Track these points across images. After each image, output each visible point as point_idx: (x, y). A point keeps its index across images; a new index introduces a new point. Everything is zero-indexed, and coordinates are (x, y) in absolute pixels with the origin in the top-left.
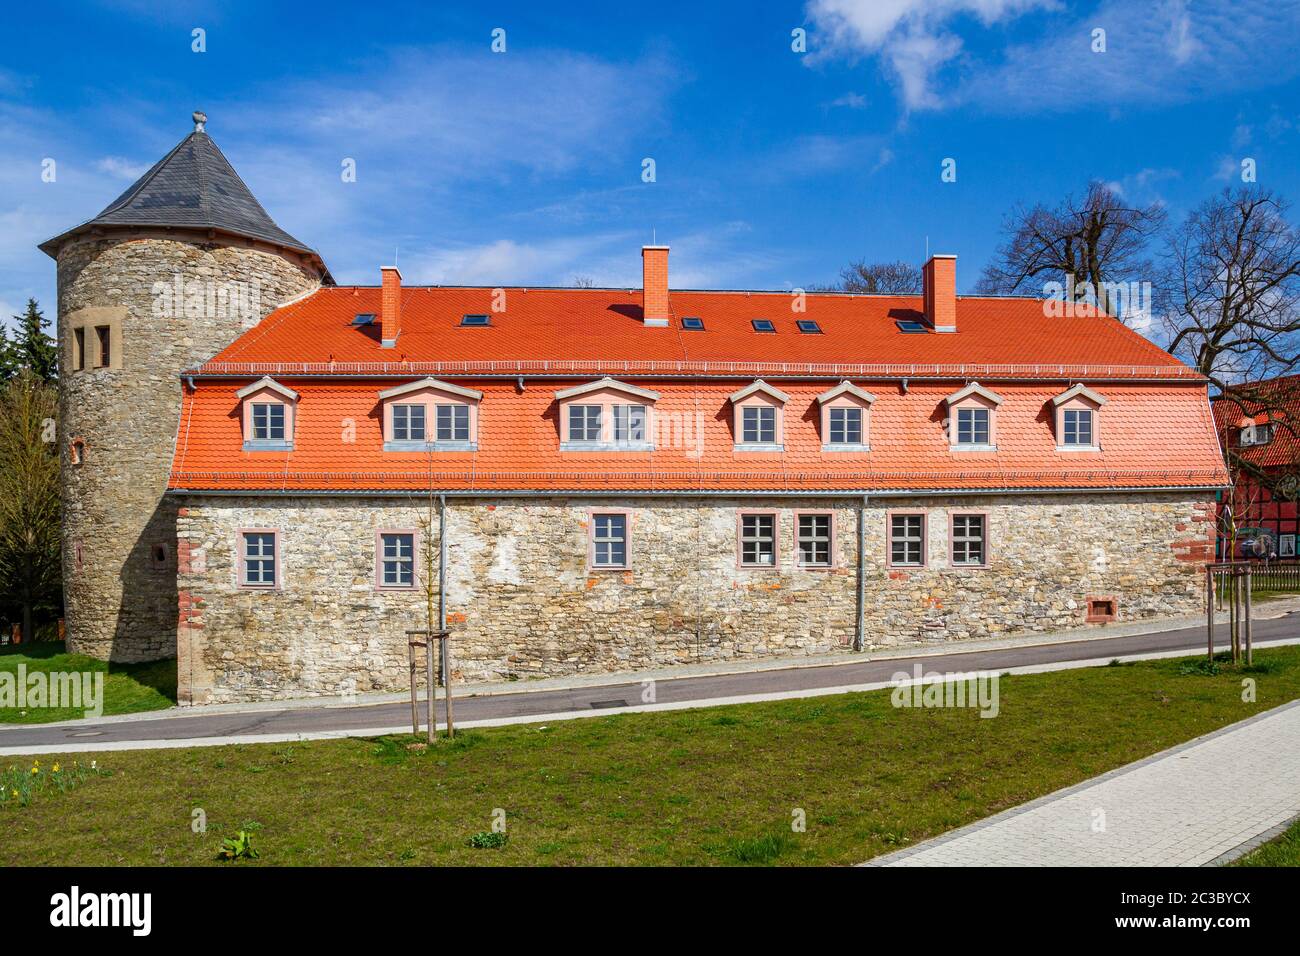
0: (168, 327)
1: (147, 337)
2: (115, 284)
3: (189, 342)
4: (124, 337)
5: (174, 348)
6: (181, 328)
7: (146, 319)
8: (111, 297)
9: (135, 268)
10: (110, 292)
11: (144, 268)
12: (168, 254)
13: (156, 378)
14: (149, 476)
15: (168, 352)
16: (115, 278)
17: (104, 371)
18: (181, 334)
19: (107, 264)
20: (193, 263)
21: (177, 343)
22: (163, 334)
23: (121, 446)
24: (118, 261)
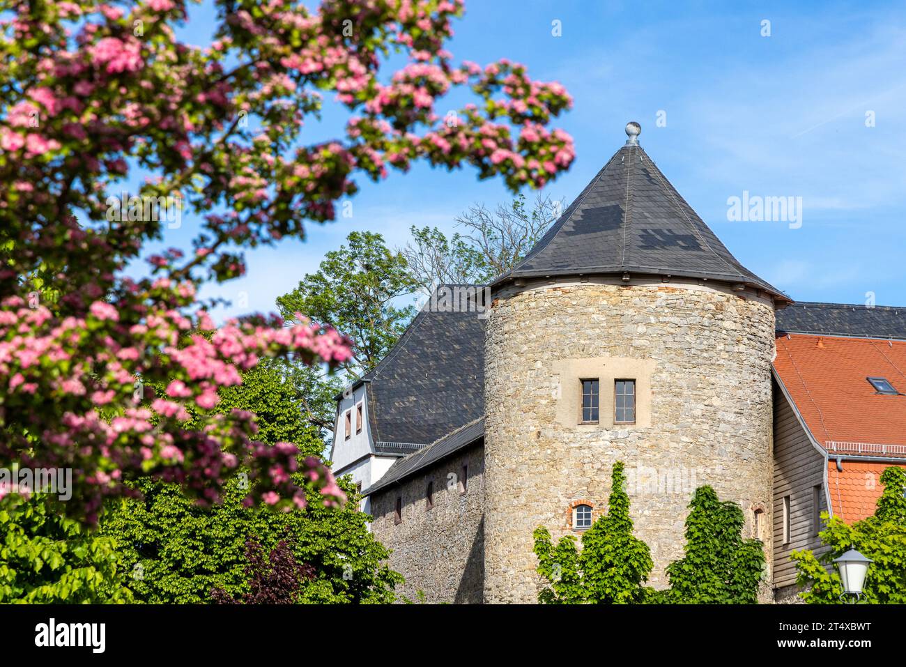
0: (699, 385)
1: (677, 395)
2: (641, 335)
3: (716, 402)
4: (653, 393)
5: (704, 407)
6: (711, 386)
7: (678, 375)
8: (636, 348)
9: (667, 319)
10: (637, 342)
11: (676, 320)
12: (699, 306)
13: (686, 439)
14: (677, 546)
15: (698, 413)
16: (641, 329)
17: (629, 428)
18: (711, 393)
19: (631, 312)
20: (720, 316)
21: (706, 403)
22: (695, 392)
23: (646, 513)
24: (645, 310)
